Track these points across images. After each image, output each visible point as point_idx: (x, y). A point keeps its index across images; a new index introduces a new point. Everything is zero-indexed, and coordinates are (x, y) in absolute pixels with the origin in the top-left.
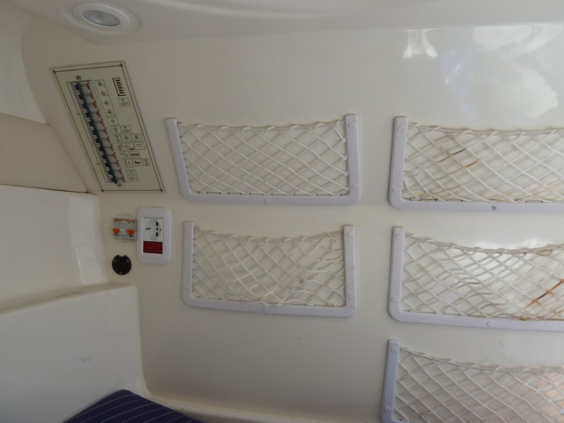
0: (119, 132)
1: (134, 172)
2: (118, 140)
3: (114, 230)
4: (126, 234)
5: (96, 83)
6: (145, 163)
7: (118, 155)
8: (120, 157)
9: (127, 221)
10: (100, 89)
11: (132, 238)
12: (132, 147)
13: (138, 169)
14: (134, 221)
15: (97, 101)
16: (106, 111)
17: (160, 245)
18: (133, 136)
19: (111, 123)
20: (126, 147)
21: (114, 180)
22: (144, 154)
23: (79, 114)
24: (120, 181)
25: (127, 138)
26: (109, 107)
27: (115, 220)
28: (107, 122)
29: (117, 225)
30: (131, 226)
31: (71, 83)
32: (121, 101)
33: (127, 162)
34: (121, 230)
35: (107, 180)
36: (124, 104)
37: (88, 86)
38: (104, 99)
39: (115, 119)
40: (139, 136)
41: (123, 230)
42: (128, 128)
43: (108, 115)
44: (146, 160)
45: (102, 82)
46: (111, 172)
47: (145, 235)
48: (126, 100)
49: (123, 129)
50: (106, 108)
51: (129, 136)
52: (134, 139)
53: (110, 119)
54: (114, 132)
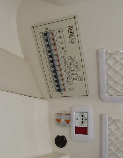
0: (67, 60)
1: (72, 85)
2: (65, 66)
3: (57, 120)
4: (65, 122)
5: (57, 31)
6: (80, 79)
7: (64, 75)
8: (65, 76)
9: (65, 114)
10: (59, 34)
11: (68, 125)
12: (73, 69)
13: (75, 83)
14: (69, 115)
15: (56, 42)
16: (61, 48)
17: (86, 129)
18: (75, 63)
19: (62, 55)
20: (70, 69)
21: (59, 90)
22: (80, 74)
23: (44, 52)
24: (63, 91)
25: (71, 64)
26: (63, 46)
27: (57, 114)
28: (60, 55)
29: (59, 117)
30: (67, 118)
31: (43, 33)
32: (71, 41)
33: (69, 79)
34: (62, 120)
35: (55, 91)
36: (72, 42)
37: (52, 33)
38: (60, 40)
39: (65, 53)
40: (79, 62)
41: (63, 120)
42: (73, 57)
43: (61, 50)
44: (80, 77)
45: (61, 30)
46: (58, 86)
47: (76, 123)
48: (74, 40)
49: (69, 58)
50: (61, 46)
51: (72, 63)
52: (75, 64)
53: (62, 53)
54: (63, 61)
